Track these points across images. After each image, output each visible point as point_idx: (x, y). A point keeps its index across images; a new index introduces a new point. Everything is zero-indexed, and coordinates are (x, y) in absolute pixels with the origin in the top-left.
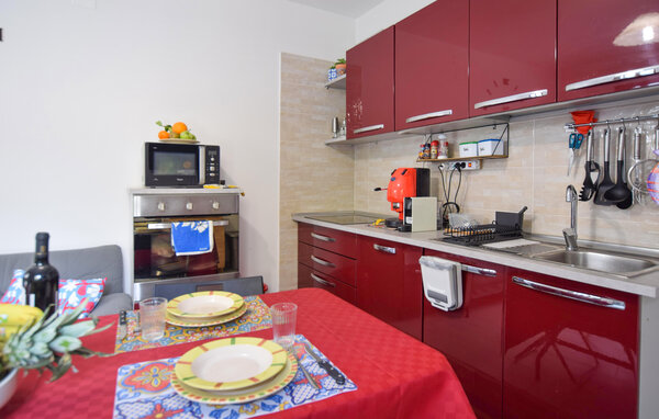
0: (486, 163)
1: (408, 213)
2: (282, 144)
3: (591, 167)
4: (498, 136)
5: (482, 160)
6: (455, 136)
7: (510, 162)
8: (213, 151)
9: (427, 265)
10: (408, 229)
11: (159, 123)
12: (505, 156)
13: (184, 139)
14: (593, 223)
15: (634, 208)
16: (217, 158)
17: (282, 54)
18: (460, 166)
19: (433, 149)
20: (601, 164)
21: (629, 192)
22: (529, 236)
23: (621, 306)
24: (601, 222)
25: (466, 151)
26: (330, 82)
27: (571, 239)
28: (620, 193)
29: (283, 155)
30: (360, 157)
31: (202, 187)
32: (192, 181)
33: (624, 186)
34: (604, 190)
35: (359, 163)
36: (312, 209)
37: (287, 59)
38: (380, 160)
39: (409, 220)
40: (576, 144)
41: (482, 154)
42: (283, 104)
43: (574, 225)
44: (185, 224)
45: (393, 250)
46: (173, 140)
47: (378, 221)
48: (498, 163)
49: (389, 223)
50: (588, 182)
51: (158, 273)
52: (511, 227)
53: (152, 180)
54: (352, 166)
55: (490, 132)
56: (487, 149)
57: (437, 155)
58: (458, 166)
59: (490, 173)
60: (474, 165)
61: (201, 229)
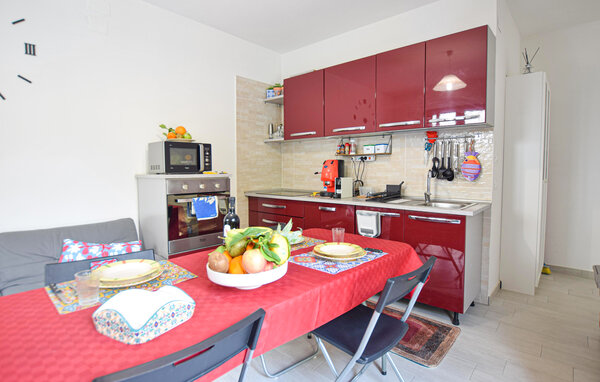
0: (378, 158)
1: (339, 187)
2: (238, 142)
3: (435, 159)
4: (387, 142)
5: (376, 155)
6: (358, 141)
7: (392, 156)
8: (208, 147)
9: (361, 214)
10: (339, 196)
11: (163, 127)
12: (390, 154)
13: (186, 139)
14: (436, 188)
15: (455, 180)
16: (210, 152)
17: (238, 77)
18: (363, 158)
19: (347, 148)
20: (440, 158)
21: (452, 172)
22: (404, 197)
23: (459, 222)
24: (439, 188)
25: (368, 150)
26: (268, 99)
27: (427, 196)
28: (449, 173)
29: (238, 149)
30: (286, 151)
31: (202, 173)
32: (196, 169)
33: (450, 169)
34: (441, 171)
35: (286, 156)
36: (256, 188)
37: (239, 80)
38: (303, 154)
39: (338, 191)
40: (428, 148)
41: (377, 152)
42: (237, 113)
43: (428, 189)
44: (201, 199)
45: (334, 209)
46: (179, 140)
47: (315, 194)
48: (384, 157)
49: (322, 194)
50: (434, 167)
51: (180, 234)
52: (394, 192)
53: (171, 169)
54: (280, 157)
55: (380, 140)
56: (382, 149)
57: (349, 152)
58: (362, 159)
59: (382, 163)
60: (372, 158)
61: (211, 202)
